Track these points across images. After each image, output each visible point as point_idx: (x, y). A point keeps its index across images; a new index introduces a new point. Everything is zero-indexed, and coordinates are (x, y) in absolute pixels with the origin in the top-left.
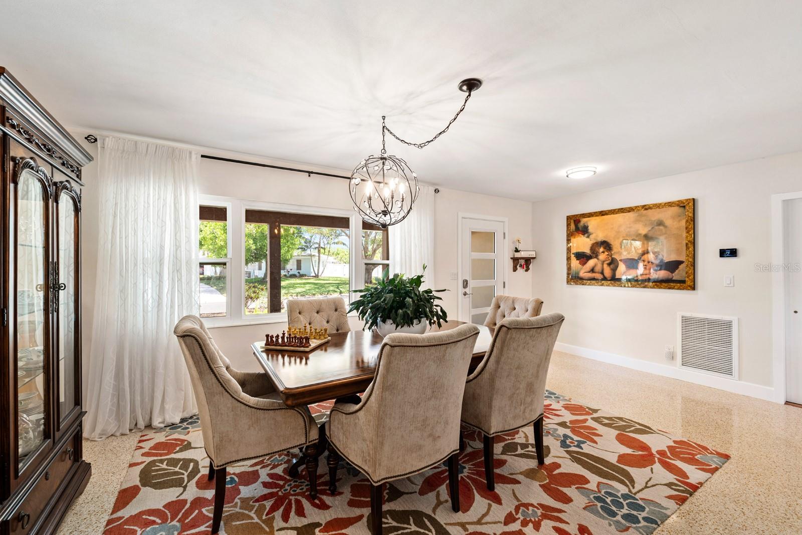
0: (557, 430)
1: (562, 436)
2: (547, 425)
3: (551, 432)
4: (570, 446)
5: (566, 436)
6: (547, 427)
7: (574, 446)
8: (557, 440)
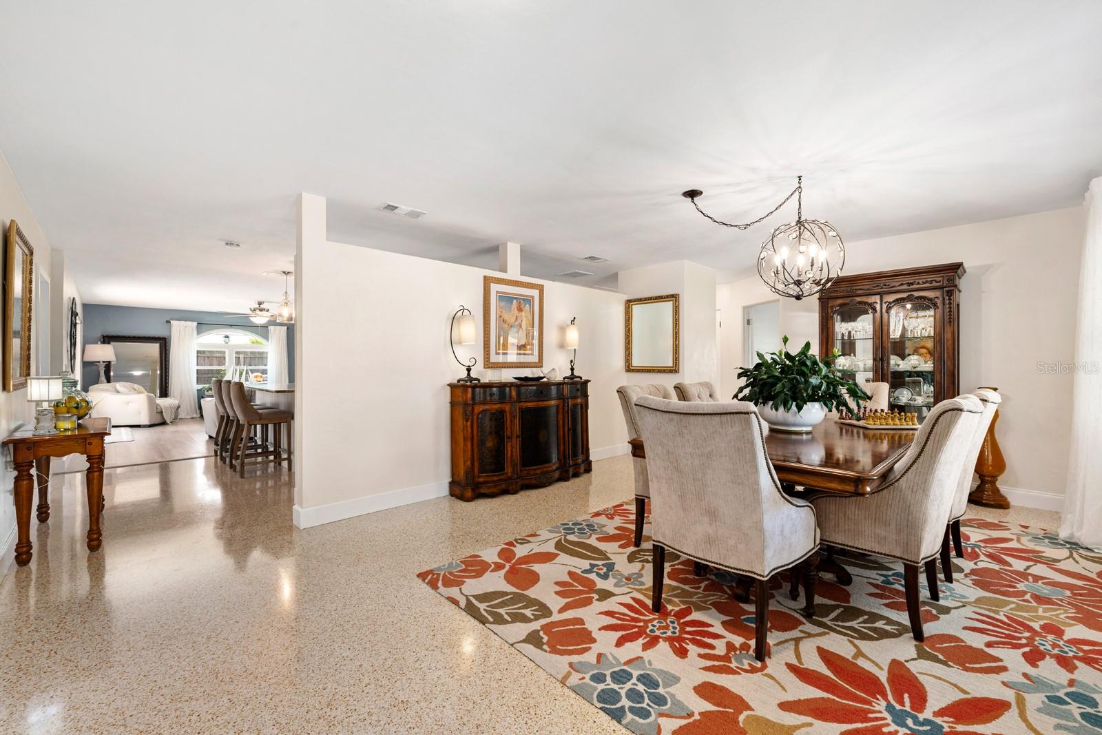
0: (616, 585)
1: (610, 576)
2: (630, 590)
3: (624, 580)
4: (603, 565)
5: (605, 577)
6: (630, 588)
7: (599, 566)
8: (617, 571)
